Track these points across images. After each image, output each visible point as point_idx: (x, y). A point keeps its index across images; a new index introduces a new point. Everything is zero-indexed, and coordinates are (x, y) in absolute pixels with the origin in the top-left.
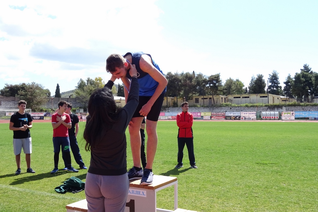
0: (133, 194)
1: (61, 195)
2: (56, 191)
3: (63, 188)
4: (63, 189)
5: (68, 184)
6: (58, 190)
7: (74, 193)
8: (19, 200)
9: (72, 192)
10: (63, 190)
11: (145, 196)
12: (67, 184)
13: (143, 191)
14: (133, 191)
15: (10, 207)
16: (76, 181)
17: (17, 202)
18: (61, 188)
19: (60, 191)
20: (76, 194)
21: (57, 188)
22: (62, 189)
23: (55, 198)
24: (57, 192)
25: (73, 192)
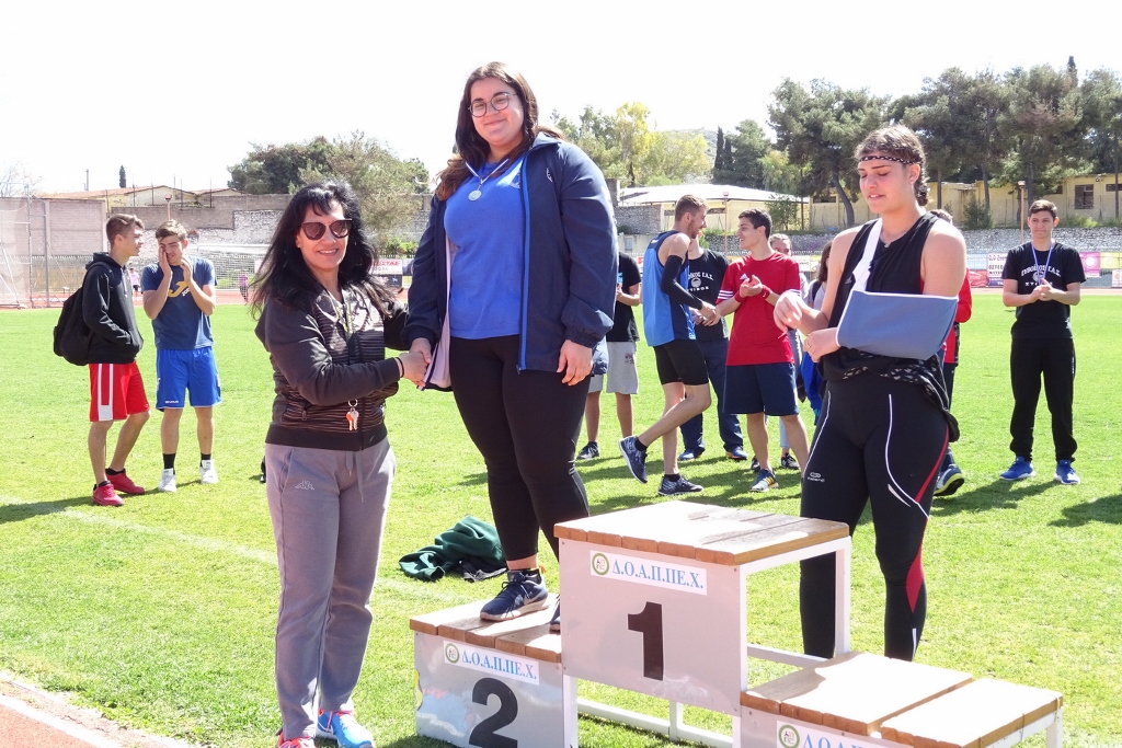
0: (655, 583)
1: (422, 588)
2: (402, 570)
3: (430, 559)
4: (431, 565)
5: (449, 547)
6: (411, 567)
7: (471, 581)
8: (263, 597)
9: (463, 575)
10: (431, 569)
11: (703, 592)
12: (446, 543)
13: (695, 570)
14: (656, 570)
15: (228, 622)
16: (480, 535)
17: (254, 602)
18: (424, 558)
19: (416, 572)
20: (477, 584)
21: (407, 559)
22: (427, 562)
23: (397, 595)
24: (408, 574)
25: (468, 575)
